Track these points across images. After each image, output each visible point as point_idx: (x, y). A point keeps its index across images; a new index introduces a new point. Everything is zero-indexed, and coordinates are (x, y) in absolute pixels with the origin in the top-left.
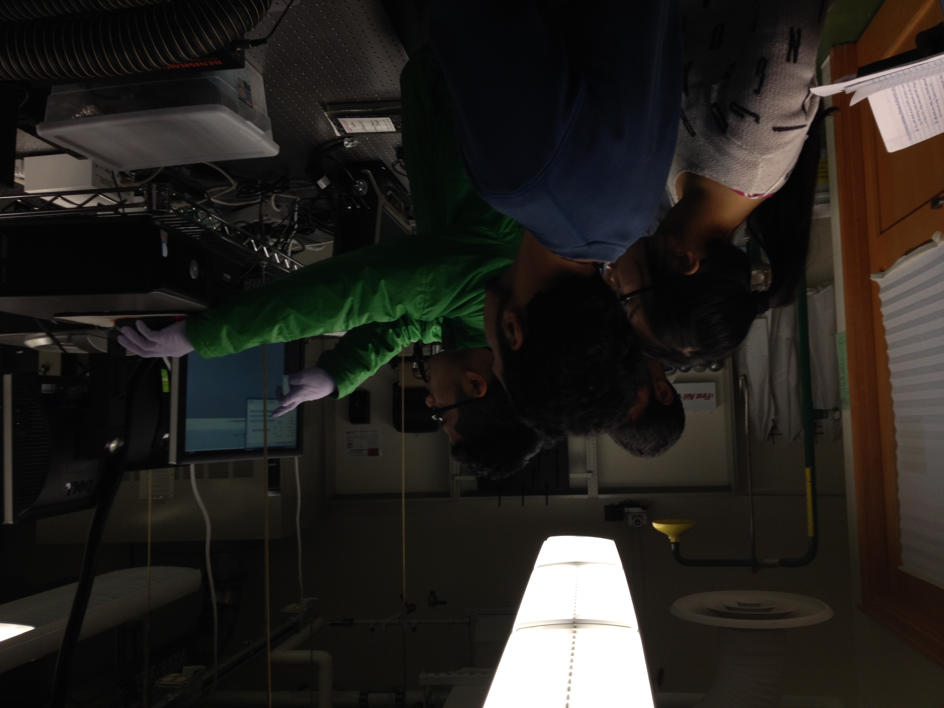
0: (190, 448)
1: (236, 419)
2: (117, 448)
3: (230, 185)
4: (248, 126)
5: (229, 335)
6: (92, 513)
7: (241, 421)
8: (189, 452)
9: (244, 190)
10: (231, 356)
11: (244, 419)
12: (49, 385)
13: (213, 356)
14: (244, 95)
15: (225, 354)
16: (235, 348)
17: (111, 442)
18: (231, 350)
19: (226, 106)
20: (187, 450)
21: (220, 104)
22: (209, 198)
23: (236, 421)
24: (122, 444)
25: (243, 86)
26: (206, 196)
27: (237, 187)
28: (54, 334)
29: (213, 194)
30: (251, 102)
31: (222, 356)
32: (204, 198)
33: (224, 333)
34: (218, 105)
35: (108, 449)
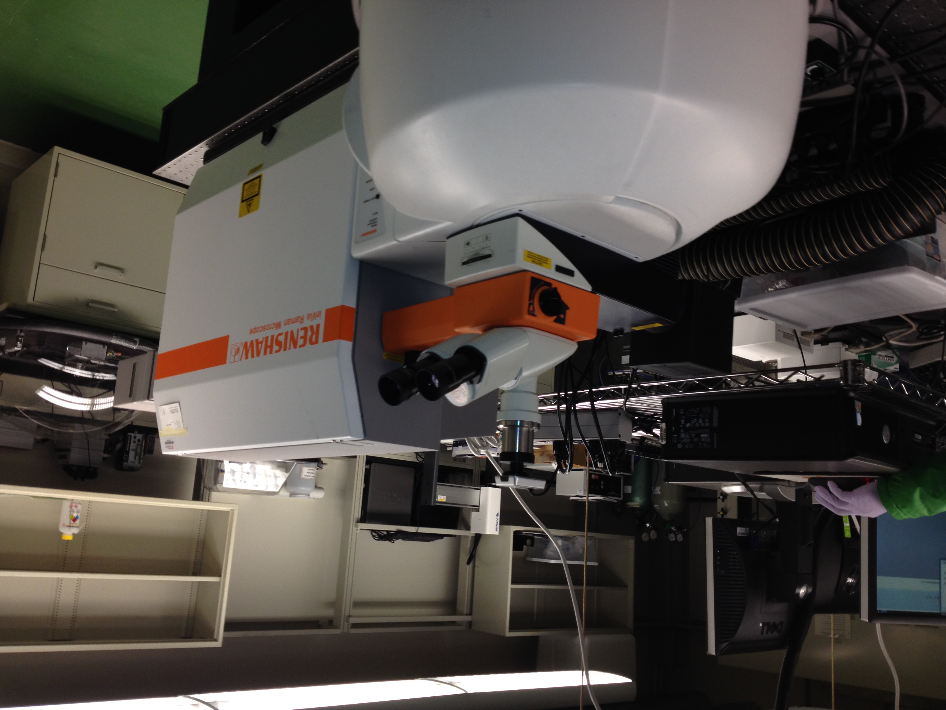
0: (882, 607)
1: (928, 580)
2: (806, 594)
3: (911, 327)
4: (937, 281)
5: (922, 497)
6: (783, 653)
7: (935, 583)
8: (880, 611)
9: (925, 331)
10: (924, 518)
11: (938, 581)
12: (744, 529)
13: (905, 517)
14: (931, 251)
15: (918, 516)
16: (929, 511)
17: (800, 587)
18: (925, 513)
19: (915, 266)
20: (878, 609)
21: (908, 265)
22: (887, 341)
23: (929, 582)
24: (810, 590)
25: (931, 242)
26: (884, 339)
27: (918, 328)
28: (747, 483)
29: (892, 337)
30: (939, 256)
31: (914, 518)
32: (883, 341)
33: (917, 495)
34: (906, 267)
35: (798, 594)
